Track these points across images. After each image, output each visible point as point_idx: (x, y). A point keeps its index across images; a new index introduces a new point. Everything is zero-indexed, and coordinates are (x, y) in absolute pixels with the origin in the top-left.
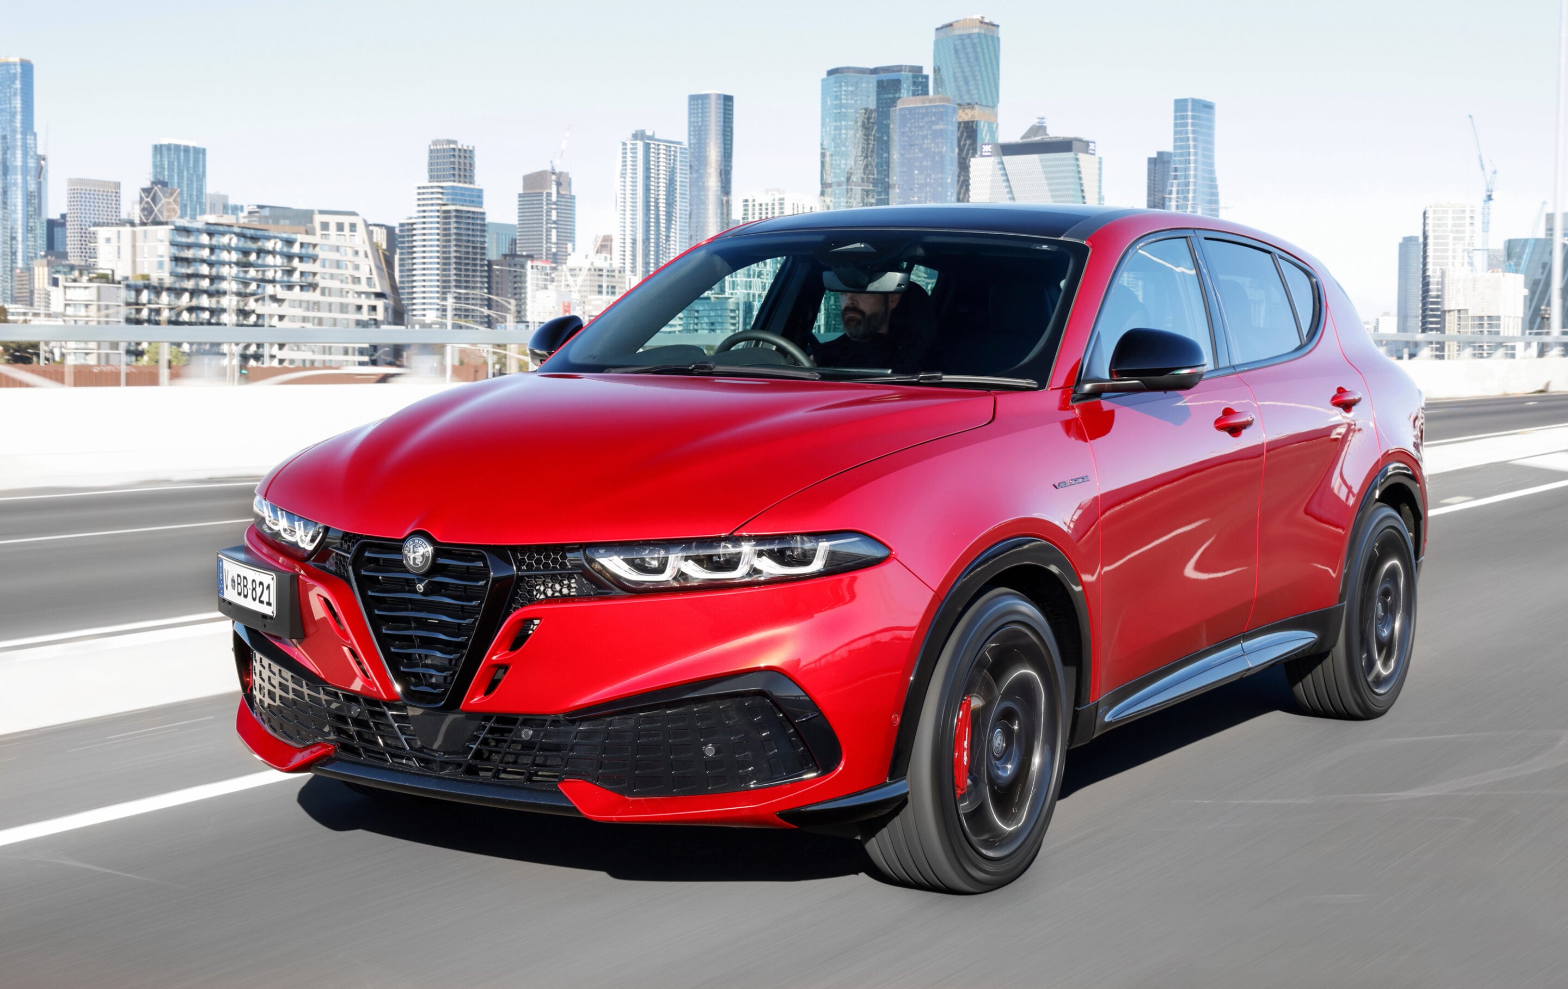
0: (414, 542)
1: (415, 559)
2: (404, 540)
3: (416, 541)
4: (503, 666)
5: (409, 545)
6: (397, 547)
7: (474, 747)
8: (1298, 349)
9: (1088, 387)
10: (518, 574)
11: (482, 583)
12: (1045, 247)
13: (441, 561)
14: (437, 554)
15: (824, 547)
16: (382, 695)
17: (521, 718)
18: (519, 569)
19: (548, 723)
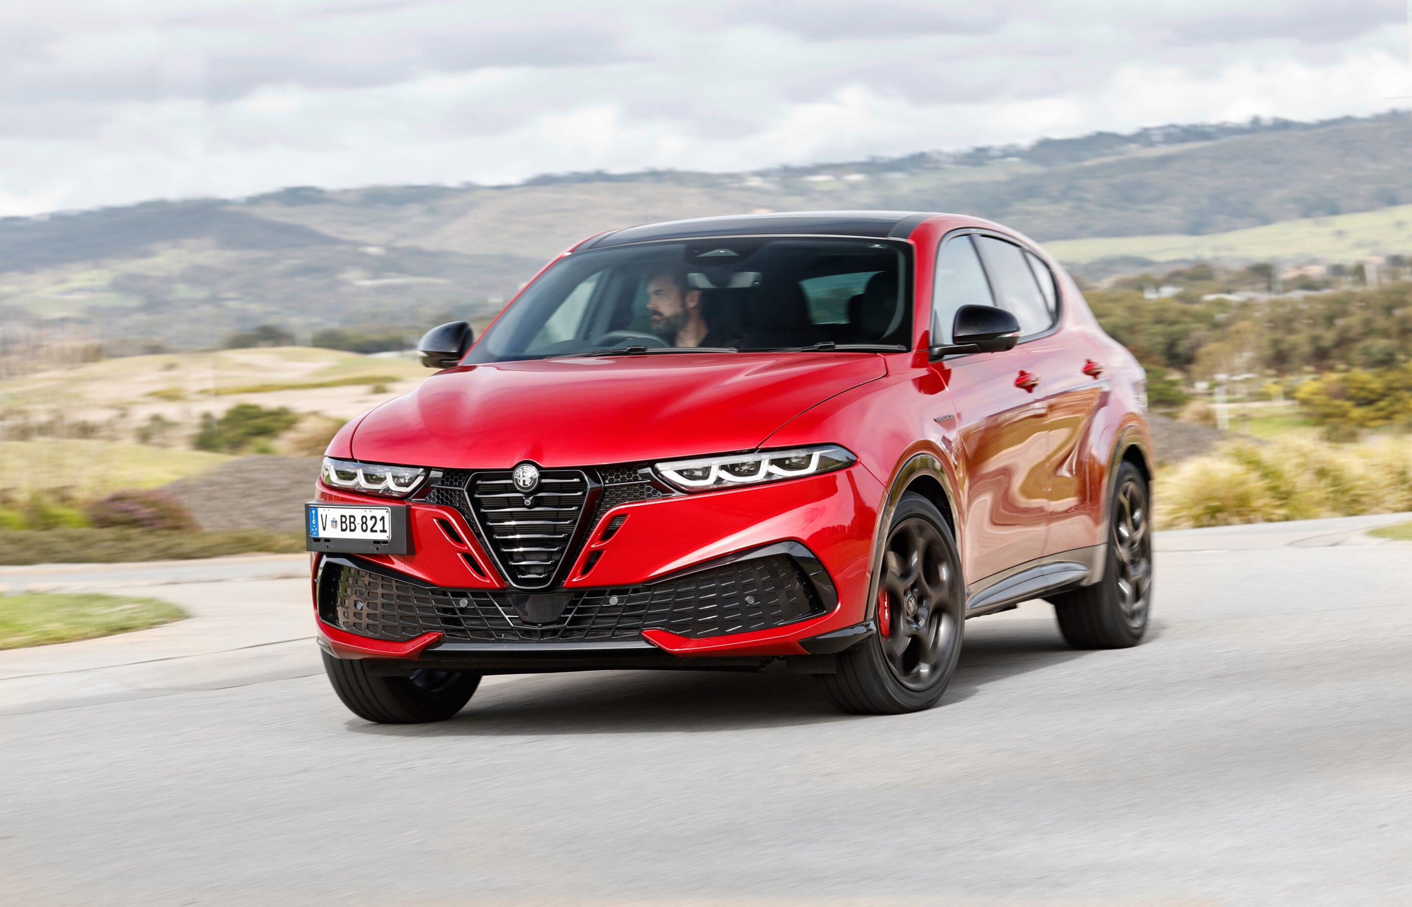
0: (523, 469)
1: (524, 481)
2: (513, 469)
3: (525, 468)
4: (598, 553)
5: (519, 472)
6: (508, 474)
7: (570, 616)
8: (1051, 327)
9: (936, 349)
10: (604, 486)
11: (579, 493)
12: (877, 246)
13: (543, 481)
14: (543, 475)
15: (816, 455)
16: (495, 585)
17: (609, 590)
18: (605, 483)
19: (630, 591)
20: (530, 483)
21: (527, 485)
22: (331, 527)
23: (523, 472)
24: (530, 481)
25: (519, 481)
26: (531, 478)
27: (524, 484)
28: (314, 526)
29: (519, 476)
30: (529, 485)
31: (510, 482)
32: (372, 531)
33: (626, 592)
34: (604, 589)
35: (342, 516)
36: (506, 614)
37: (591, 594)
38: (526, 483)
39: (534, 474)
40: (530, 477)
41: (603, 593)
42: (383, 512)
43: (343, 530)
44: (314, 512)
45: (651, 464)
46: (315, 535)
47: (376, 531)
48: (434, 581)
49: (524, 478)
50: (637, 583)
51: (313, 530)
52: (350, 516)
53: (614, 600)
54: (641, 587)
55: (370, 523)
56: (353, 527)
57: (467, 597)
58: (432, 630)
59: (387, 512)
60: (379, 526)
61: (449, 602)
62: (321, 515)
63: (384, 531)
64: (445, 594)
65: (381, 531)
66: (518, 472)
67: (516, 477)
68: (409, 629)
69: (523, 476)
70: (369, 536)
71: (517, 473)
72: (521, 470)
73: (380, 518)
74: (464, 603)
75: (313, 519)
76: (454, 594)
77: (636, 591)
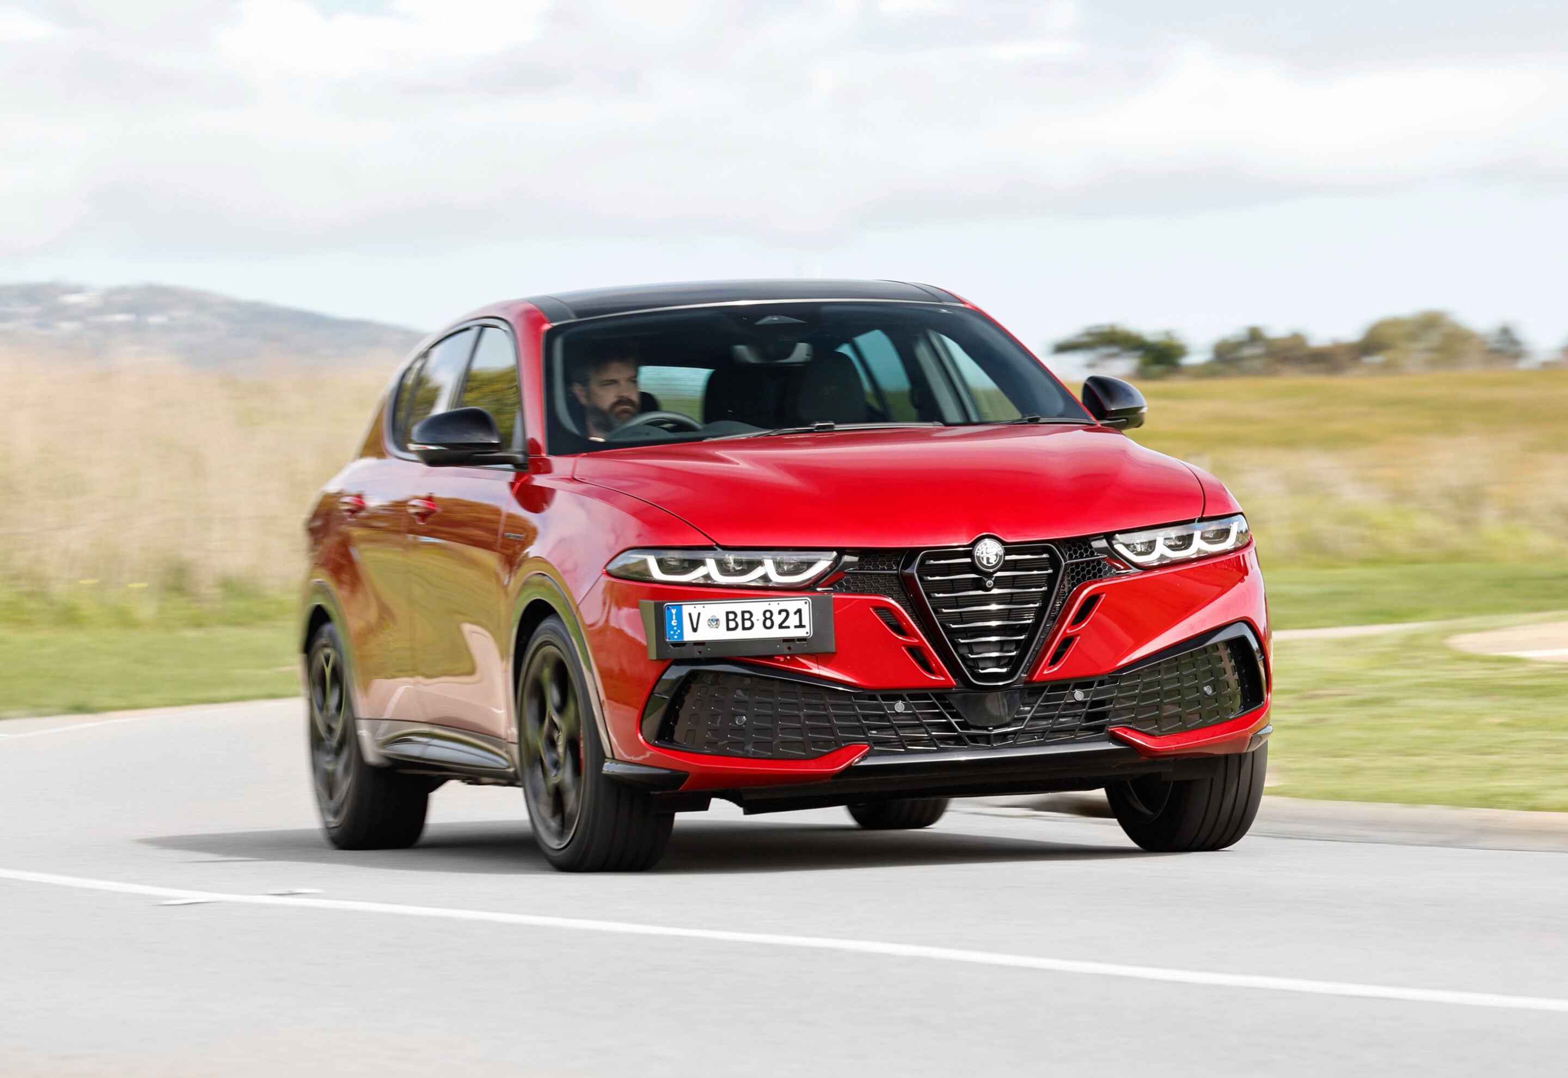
1: (988, 559)
14: (1008, 552)
20: (995, 561)
21: (992, 563)
22: (709, 627)
23: (987, 548)
24: (995, 559)
25: (983, 558)
26: (997, 555)
27: (988, 562)
28: (675, 628)
29: (982, 553)
30: (994, 563)
31: (969, 560)
32: (781, 626)
33: (1090, 685)
34: (1067, 682)
35: (728, 613)
36: (952, 718)
37: (1054, 688)
38: (991, 561)
39: (999, 549)
40: (995, 553)
41: (1065, 687)
42: (802, 604)
43: (728, 629)
44: (674, 611)
45: (1109, 537)
46: (676, 639)
47: (788, 627)
48: (863, 683)
49: (987, 556)
50: (1103, 675)
51: (672, 632)
52: (743, 613)
53: (1079, 695)
54: (1107, 678)
55: (778, 619)
56: (748, 624)
57: (903, 700)
58: (855, 743)
59: (806, 603)
60: (793, 620)
61: (880, 708)
62: (690, 615)
63: (801, 626)
64: (873, 698)
65: (796, 627)
66: (980, 548)
67: (978, 555)
68: (820, 743)
69: (987, 553)
70: (776, 633)
71: (978, 550)
72: (983, 546)
73: (795, 610)
74: (900, 707)
75: (672, 620)
76: (885, 698)
77: (1101, 683)
